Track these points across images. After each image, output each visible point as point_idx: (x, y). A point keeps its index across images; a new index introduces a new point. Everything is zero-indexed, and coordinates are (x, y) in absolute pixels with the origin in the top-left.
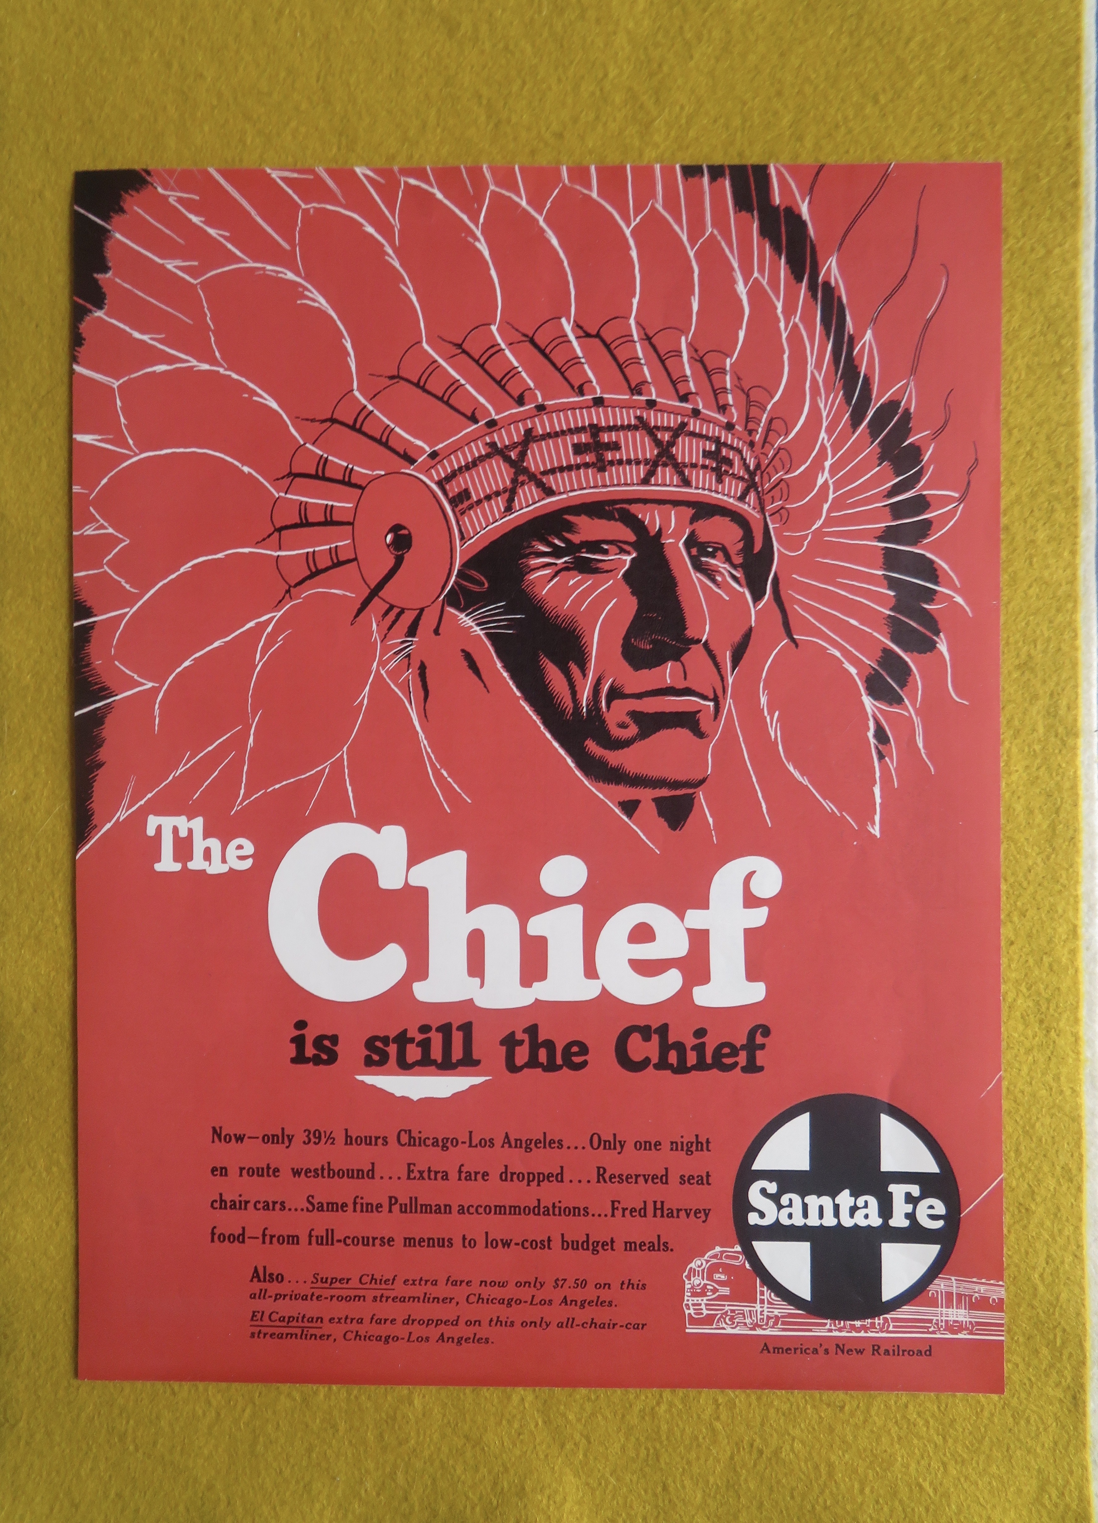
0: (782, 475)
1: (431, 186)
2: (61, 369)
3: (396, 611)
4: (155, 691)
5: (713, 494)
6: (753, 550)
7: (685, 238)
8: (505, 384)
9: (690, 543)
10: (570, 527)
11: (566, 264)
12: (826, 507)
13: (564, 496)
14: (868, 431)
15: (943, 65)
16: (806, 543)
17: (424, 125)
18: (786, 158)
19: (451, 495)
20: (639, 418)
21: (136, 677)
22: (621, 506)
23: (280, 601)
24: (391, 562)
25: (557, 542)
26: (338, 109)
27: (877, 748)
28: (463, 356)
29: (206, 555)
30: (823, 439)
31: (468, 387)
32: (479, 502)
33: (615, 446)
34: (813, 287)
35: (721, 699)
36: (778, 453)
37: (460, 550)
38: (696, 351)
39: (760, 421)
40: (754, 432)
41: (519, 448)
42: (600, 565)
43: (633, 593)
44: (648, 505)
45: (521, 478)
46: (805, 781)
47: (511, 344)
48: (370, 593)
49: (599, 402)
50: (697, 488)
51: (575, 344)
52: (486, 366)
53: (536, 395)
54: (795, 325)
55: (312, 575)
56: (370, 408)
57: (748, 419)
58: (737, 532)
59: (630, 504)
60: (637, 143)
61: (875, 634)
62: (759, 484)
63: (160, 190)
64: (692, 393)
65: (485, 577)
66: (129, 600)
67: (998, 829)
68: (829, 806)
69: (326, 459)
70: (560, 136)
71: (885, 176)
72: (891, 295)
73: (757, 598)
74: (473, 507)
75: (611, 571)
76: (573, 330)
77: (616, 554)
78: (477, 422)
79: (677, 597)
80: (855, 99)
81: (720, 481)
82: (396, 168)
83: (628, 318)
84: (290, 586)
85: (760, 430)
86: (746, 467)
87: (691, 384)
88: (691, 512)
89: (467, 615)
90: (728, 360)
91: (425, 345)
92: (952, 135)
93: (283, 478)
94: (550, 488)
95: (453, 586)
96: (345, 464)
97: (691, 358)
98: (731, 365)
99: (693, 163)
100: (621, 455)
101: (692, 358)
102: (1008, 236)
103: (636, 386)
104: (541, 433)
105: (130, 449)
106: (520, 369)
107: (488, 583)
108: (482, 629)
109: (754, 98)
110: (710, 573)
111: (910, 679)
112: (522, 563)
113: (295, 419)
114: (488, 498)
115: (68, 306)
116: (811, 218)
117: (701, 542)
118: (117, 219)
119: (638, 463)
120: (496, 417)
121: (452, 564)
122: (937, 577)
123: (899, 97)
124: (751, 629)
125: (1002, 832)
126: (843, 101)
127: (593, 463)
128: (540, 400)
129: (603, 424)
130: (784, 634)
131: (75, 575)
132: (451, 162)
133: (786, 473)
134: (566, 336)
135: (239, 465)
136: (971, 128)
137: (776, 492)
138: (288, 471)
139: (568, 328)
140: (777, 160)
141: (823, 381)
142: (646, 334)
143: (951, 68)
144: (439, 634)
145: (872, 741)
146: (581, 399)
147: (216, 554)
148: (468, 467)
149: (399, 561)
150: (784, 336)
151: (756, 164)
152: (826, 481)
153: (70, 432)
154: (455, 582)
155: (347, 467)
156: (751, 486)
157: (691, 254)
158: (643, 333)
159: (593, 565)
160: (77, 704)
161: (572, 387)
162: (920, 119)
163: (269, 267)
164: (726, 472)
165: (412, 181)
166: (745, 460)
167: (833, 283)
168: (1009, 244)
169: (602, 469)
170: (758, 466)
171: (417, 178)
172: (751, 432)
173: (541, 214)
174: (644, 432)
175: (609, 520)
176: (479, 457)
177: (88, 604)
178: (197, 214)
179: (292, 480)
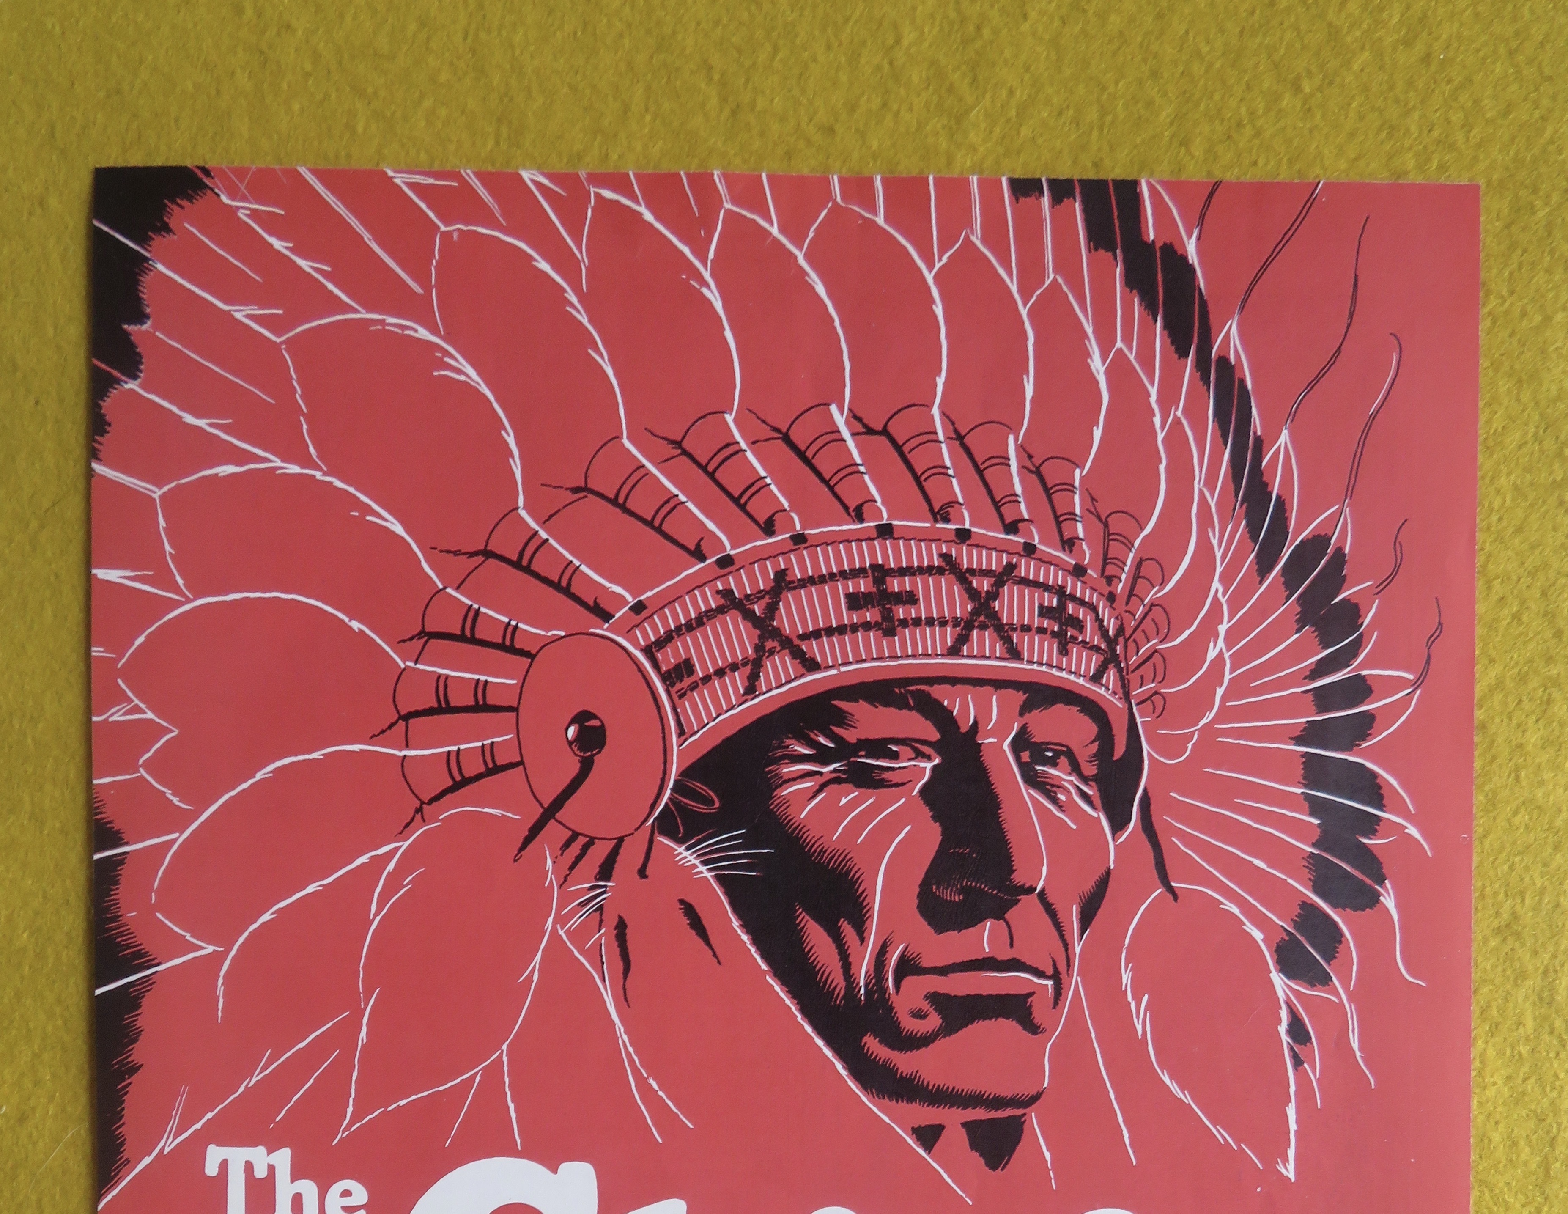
0: (1155, 644)
1: (637, 202)
2: (73, 469)
3: (582, 840)
4: (217, 959)
5: (1054, 672)
6: (1112, 755)
7: (1014, 288)
8: (746, 503)
9: (1021, 742)
10: (842, 718)
11: (837, 323)
12: (1220, 692)
13: (834, 672)
14: (1283, 579)
15: (1396, 37)
16: (1190, 746)
17: (626, 110)
18: (1164, 171)
19: (664, 668)
20: (946, 557)
21: (188, 937)
22: (919, 687)
23: (407, 825)
24: (573, 766)
25: (822, 740)
26: (495, 83)
27: (1291, 1049)
28: (684, 458)
29: (296, 755)
30: (1217, 591)
31: (690, 505)
32: (707, 679)
33: (911, 598)
34: (1203, 365)
35: (1064, 976)
36: (1150, 610)
37: (678, 750)
38: (1030, 457)
39: (1125, 564)
40: (1116, 580)
41: (767, 600)
42: (886, 775)
43: (935, 818)
44: (958, 686)
45: (769, 644)
46: (1187, 1099)
47: (754, 443)
48: (543, 815)
49: (885, 531)
50: (1031, 662)
51: (851, 443)
52: (717, 475)
53: (792, 519)
54: (1177, 422)
55: (456, 786)
56: (544, 535)
57: (1106, 561)
58: (1089, 728)
59: (932, 685)
60: (944, 144)
61: (1290, 881)
62: (1122, 658)
63: (225, 199)
64: (1024, 520)
65: (715, 792)
66: (180, 821)
67: (1467, 1167)
68: (1221, 1134)
69: (477, 611)
70: (830, 131)
71: (1310, 201)
72: (1318, 379)
73: (1118, 825)
74: (697, 686)
75: (903, 784)
76: (847, 423)
77: (910, 760)
78: (703, 559)
79: (999, 824)
80: (1266, 85)
81: (1064, 651)
82: (583, 175)
83: (930, 406)
84: (422, 803)
85: (1124, 576)
86: (1104, 631)
87: (1023, 506)
88: (1020, 697)
89: (687, 849)
90: (1077, 472)
91: (626, 442)
92: (1407, 143)
93: (411, 639)
94: (813, 660)
95: (666, 804)
96: (506, 620)
97: (1022, 467)
98: (1082, 478)
99: (1029, 176)
100: (918, 611)
101: (1024, 467)
102: (1488, 293)
103: (941, 509)
104: (799, 577)
105: (178, 592)
106: (768, 481)
107: (721, 800)
108: (710, 870)
109: (1117, 83)
110: (1048, 789)
111: (1341, 948)
112: (771, 772)
113: (430, 550)
114: (720, 673)
115: (85, 373)
116: (1200, 263)
117: (1035, 743)
118: (158, 241)
119: (943, 623)
120: (732, 553)
121: (665, 773)
122: (1381, 797)
123: (1331, 83)
124: (1108, 872)
125: (1473, 1173)
126: (1248, 87)
127: (877, 622)
128: (798, 527)
129: (892, 566)
130: (1158, 881)
131: (95, 782)
132: (666, 167)
133: (1162, 642)
134: (838, 431)
135: (346, 619)
136: (1435, 133)
137: (1147, 669)
138: (420, 628)
139: (840, 420)
140: (1152, 174)
141: (1218, 504)
142: (956, 431)
143: (1407, 43)
144: (646, 877)
145: (1285, 1038)
146: (860, 526)
147: (309, 753)
148: (690, 627)
149: (587, 766)
150: (1160, 436)
151: (1119, 178)
152: (1221, 654)
153: (88, 565)
154: (670, 799)
155: (509, 624)
156: (1110, 659)
157: (1024, 313)
158: (951, 427)
159: (876, 775)
160: (99, 976)
161: (846, 508)
162: (1361, 118)
163: (391, 320)
164: (1074, 638)
165: (608, 194)
166: (1103, 621)
167: (1232, 360)
168: (1489, 306)
169: (890, 632)
170: (1120, 630)
171: (614, 190)
172: (1110, 580)
173: (801, 249)
174: (952, 577)
175: (900, 708)
176: (707, 612)
177: (116, 826)
178: (280, 238)
179: (426, 643)
